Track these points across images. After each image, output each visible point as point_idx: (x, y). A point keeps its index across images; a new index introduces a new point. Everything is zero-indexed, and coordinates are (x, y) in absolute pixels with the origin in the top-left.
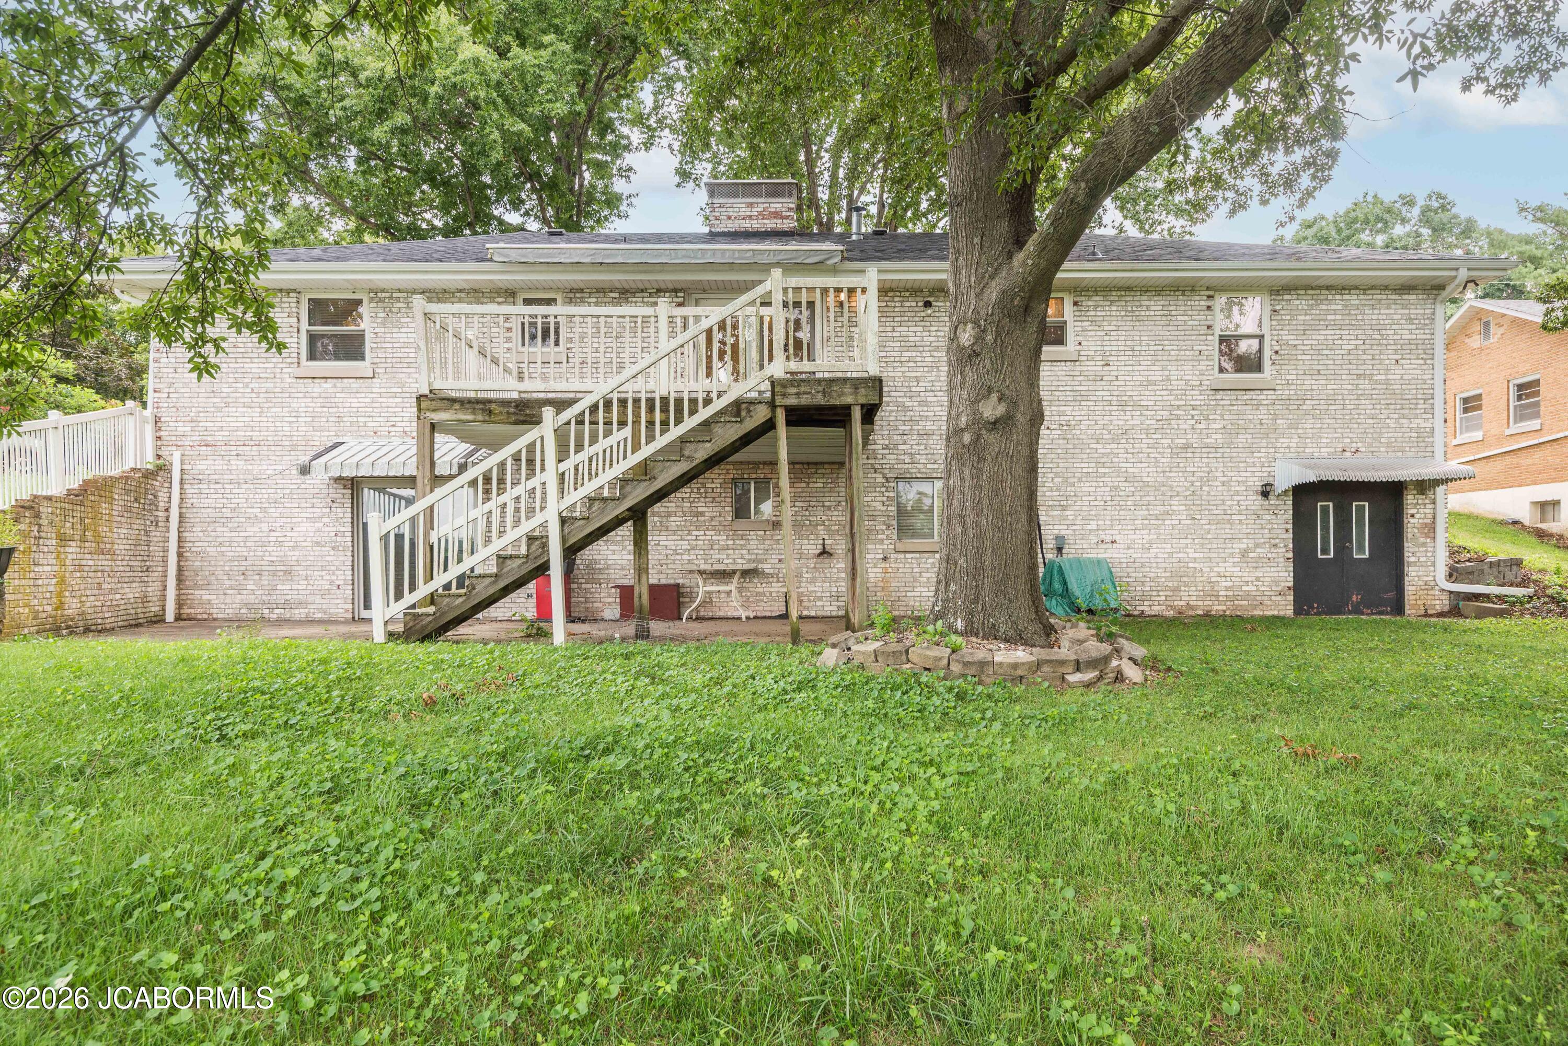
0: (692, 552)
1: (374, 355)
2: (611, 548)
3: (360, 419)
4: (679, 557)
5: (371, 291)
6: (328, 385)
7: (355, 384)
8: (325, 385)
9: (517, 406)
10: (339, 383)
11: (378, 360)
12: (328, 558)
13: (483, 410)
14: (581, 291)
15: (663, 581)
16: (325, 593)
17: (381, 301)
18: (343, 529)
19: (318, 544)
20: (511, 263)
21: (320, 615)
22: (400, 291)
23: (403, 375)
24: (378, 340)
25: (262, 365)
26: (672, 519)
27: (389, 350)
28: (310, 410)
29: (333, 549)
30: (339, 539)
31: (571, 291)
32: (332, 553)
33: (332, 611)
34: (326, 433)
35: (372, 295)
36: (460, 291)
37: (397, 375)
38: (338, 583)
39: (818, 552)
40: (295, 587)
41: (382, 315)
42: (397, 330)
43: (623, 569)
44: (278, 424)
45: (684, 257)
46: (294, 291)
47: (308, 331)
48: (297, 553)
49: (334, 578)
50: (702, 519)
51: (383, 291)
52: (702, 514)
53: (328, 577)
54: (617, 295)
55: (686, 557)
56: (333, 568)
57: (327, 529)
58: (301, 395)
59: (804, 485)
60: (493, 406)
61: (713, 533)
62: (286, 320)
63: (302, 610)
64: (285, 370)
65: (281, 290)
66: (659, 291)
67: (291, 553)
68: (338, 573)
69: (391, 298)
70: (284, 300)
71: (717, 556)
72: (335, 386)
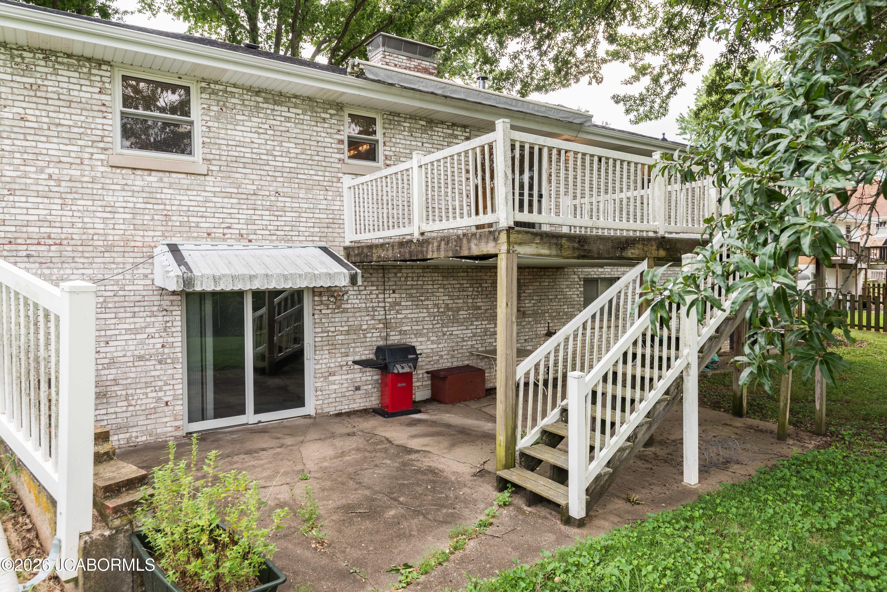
0: (474, 338)
1: (207, 151)
2: (420, 339)
3: (191, 219)
4: (465, 343)
5: (203, 80)
6: (153, 178)
7: (186, 181)
8: (149, 179)
9: (579, 242)
10: (166, 178)
11: (212, 157)
12: (153, 373)
13: (556, 244)
14: (398, 115)
15: (455, 364)
16: (149, 413)
17: (214, 92)
18: (170, 340)
19: (141, 358)
20: (379, 81)
21: (144, 438)
22: (235, 86)
23: (239, 176)
24: (211, 135)
25: (62, 147)
26: (461, 313)
27: (224, 147)
28: (131, 205)
29: (160, 362)
30: (166, 351)
31: (391, 113)
32: (158, 367)
33: (159, 431)
34: (151, 233)
35: (203, 85)
36: (296, 97)
37: (232, 175)
38: (166, 399)
39: (545, 332)
40: (111, 410)
41: (215, 108)
42: (232, 127)
43: (427, 357)
44: (86, 220)
45: (505, 103)
46: (108, 63)
47: (122, 113)
48: (114, 371)
49: (161, 394)
50: (480, 312)
51: (216, 83)
52: (479, 308)
53: (154, 395)
54: (424, 123)
55: (469, 343)
56: (160, 383)
57: (152, 341)
58: (118, 187)
59: (538, 284)
60: (564, 241)
61: (486, 322)
62: (96, 96)
63: (121, 436)
64: (95, 156)
65: (89, 60)
66: (454, 125)
67: (106, 372)
68: (165, 388)
69: (226, 91)
70: (94, 71)
71: (489, 341)
72: (161, 180)
